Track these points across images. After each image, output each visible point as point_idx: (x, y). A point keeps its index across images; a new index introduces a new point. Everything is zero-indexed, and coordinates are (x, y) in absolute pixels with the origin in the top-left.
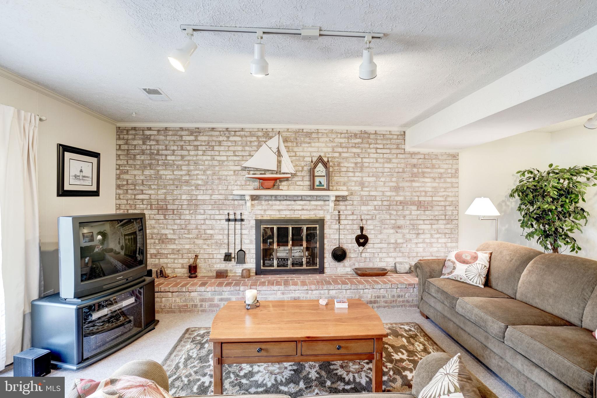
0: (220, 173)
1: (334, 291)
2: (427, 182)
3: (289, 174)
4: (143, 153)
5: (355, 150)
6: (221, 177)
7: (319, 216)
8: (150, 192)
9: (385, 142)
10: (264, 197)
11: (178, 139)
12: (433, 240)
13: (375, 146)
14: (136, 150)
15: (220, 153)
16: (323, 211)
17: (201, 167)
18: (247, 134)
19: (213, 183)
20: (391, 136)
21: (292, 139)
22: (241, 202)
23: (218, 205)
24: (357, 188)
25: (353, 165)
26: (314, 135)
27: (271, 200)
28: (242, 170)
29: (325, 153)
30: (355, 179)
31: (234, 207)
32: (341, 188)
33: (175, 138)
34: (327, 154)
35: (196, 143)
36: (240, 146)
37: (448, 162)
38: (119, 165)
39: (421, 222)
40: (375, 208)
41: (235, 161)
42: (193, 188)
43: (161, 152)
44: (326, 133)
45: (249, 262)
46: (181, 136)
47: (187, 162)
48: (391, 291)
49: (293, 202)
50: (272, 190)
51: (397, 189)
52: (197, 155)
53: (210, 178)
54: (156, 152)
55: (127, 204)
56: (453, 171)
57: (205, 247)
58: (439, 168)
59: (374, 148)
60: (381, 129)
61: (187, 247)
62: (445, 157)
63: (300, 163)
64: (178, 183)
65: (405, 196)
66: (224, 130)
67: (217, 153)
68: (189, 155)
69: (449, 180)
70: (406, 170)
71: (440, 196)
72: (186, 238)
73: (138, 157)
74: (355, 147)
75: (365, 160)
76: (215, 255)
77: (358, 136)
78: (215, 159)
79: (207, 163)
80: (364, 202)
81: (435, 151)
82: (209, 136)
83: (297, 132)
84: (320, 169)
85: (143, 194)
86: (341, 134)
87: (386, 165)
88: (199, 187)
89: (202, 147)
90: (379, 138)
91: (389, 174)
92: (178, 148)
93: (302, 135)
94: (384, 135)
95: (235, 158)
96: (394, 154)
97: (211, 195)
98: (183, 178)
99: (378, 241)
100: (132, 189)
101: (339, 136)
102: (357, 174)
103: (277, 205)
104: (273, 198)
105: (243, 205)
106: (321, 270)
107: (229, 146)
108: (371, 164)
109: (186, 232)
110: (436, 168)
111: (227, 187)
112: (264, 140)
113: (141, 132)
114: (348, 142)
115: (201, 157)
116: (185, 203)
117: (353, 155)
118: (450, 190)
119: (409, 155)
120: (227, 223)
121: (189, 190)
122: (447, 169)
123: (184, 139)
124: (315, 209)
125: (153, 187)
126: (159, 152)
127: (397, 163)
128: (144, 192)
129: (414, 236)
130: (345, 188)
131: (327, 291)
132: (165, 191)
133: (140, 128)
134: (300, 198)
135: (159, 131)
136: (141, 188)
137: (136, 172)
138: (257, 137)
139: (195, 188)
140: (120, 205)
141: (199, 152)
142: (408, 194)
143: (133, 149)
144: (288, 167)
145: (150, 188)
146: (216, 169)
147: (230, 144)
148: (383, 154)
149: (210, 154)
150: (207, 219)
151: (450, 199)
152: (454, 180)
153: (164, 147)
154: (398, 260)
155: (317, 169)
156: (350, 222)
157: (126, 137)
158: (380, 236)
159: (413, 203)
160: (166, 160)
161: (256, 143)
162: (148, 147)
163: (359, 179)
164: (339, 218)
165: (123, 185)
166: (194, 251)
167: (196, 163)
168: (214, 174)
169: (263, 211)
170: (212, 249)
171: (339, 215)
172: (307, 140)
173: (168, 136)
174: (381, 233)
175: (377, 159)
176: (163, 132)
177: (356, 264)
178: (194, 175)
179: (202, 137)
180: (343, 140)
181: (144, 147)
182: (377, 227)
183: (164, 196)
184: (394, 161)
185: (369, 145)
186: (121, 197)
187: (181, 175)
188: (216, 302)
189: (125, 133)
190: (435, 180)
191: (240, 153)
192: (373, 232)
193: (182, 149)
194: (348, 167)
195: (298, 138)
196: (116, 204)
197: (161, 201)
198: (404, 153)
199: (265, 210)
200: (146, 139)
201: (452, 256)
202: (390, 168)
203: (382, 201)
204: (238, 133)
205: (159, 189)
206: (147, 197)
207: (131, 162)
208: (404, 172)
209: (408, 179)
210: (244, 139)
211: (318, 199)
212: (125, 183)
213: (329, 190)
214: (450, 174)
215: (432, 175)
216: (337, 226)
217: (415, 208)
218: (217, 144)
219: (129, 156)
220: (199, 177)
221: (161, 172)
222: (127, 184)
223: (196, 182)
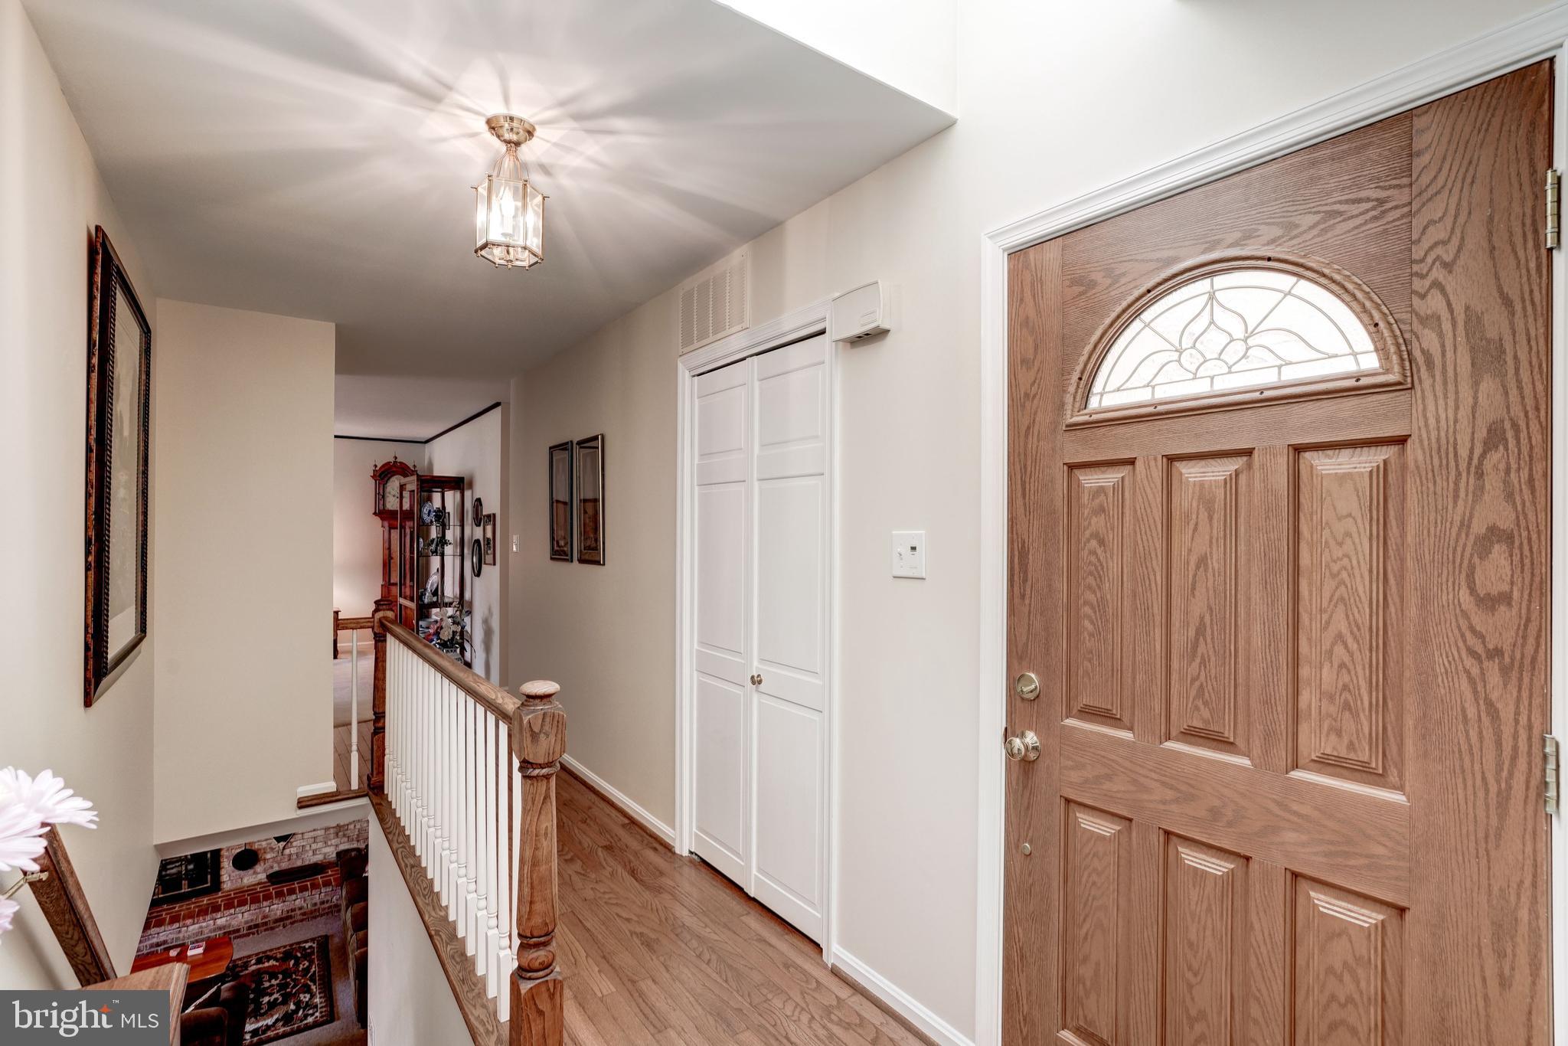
1: (224, 919)
48: (312, 899)
106: (216, 887)
131: (212, 922)
154: (342, 847)
177: (275, 865)
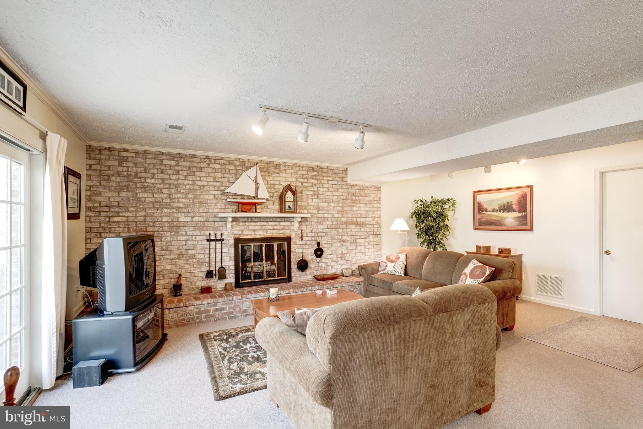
0: (201, 197)
2: (362, 207)
3: (264, 199)
4: (119, 174)
5: (312, 181)
6: (202, 200)
7: (286, 234)
8: (127, 214)
9: (334, 176)
10: (241, 219)
11: (158, 163)
12: (367, 250)
13: (327, 178)
14: (110, 171)
15: (201, 179)
16: (289, 230)
17: (182, 191)
18: (225, 162)
19: (194, 206)
20: (338, 171)
21: (265, 169)
22: (221, 223)
23: (199, 227)
24: (315, 211)
25: (311, 193)
26: (282, 167)
27: (247, 222)
28: (221, 195)
29: (291, 182)
30: (313, 204)
31: (215, 228)
32: (303, 211)
33: (155, 161)
34: (292, 183)
35: (177, 168)
36: (220, 173)
37: (374, 192)
38: (90, 186)
39: (358, 237)
40: (327, 227)
41: (215, 186)
42: (175, 210)
43: (139, 174)
44: (291, 166)
45: (229, 277)
46: (162, 160)
47: (167, 186)
49: (266, 223)
50: (248, 212)
51: (342, 212)
52: (178, 179)
53: (192, 201)
54: (134, 174)
55: (100, 227)
56: (378, 199)
57: (187, 266)
58: (369, 196)
59: (326, 180)
60: (332, 166)
61: (169, 267)
62: (372, 189)
63: (271, 190)
64: (159, 205)
65: (347, 218)
66: (205, 157)
67: (198, 178)
68: (170, 179)
69: (375, 205)
70: (348, 197)
71: (370, 218)
72: (167, 259)
73: (113, 178)
74: (313, 178)
75: (320, 189)
76: (197, 274)
77: (315, 170)
78: (196, 184)
79: (188, 187)
80: (320, 223)
81: (368, 184)
82: (190, 162)
83: (268, 164)
84: (289, 196)
85: (119, 216)
86: (303, 167)
87: (335, 194)
88: (181, 209)
89: (183, 171)
90: (329, 172)
91: (337, 200)
92: (158, 171)
93: (273, 166)
94: (333, 170)
95: (215, 184)
96: (340, 185)
97: (193, 217)
98: (164, 201)
99: (329, 253)
100: (105, 212)
101: (301, 169)
102: (315, 200)
103: (253, 226)
104: (249, 220)
105: (222, 226)
106: (289, 279)
107: (209, 173)
108: (324, 192)
109: (167, 253)
110: (367, 197)
111: (208, 210)
112: (241, 168)
113: (117, 153)
114: (308, 175)
115: (182, 182)
116: (166, 226)
117: (311, 184)
118: (376, 213)
119: (350, 186)
120: (208, 243)
121: (170, 213)
122: (374, 198)
123: (164, 163)
124: (283, 229)
125: (130, 209)
126: (137, 175)
127: (342, 192)
128: (120, 214)
129: (354, 248)
130: (306, 211)
132: (144, 213)
133: (115, 148)
134: (271, 220)
135: (137, 153)
136: (117, 210)
137: (110, 194)
138: (235, 166)
139: (177, 211)
140: (90, 228)
141: (180, 176)
142: (350, 216)
143: (107, 169)
144: (263, 194)
145: (127, 210)
146: (197, 193)
147: (210, 170)
148: (333, 184)
149: (191, 179)
150: (188, 240)
151: (376, 219)
152: (378, 205)
153: (142, 170)
154: (344, 266)
155: (287, 196)
156: (310, 239)
157: (98, 156)
158: (331, 249)
159: (353, 223)
160: (145, 182)
161: (234, 171)
162: (125, 169)
163: (316, 204)
164: (302, 235)
165: (95, 208)
166: (176, 271)
167: (177, 187)
168: (195, 198)
169: (241, 231)
170: (193, 267)
171: (302, 233)
172: (277, 171)
173: (147, 159)
174: (332, 246)
175: (328, 188)
176: (141, 155)
177: (315, 272)
178: (175, 198)
179: (183, 162)
180: (304, 173)
181: (120, 169)
182: (329, 241)
183: (143, 218)
184: (340, 190)
185: (323, 178)
186: (93, 220)
187: (162, 198)
188: (211, 312)
189: (97, 153)
190: (367, 205)
191: (220, 180)
192: (326, 246)
193: (163, 173)
194: (308, 194)
195: (269, 169)
196: (86, 228)
197: (140, 224)
198: (347, 185)
199: (242, 231)
200: (122, 160)
201: (384, 259)
202: (337, 196)
203: (332, 221)
204: (218, 161)
205: (138, 211)
206: (124, 219)
207: (104, 183)
208: (347, 199)
209: (349, 205)
210: (224, 167)
211: (285, 220)
212: (97, 205)
213: (296, 213)
214: (376, 201)
215: (365, 202)
216: (300, 243)
217: (354, 226)
218: (198, 170)
219: (102, 176)
220: (180, 200)
221: (140, 195)
222: (100, 206)
223: (177, 205)
